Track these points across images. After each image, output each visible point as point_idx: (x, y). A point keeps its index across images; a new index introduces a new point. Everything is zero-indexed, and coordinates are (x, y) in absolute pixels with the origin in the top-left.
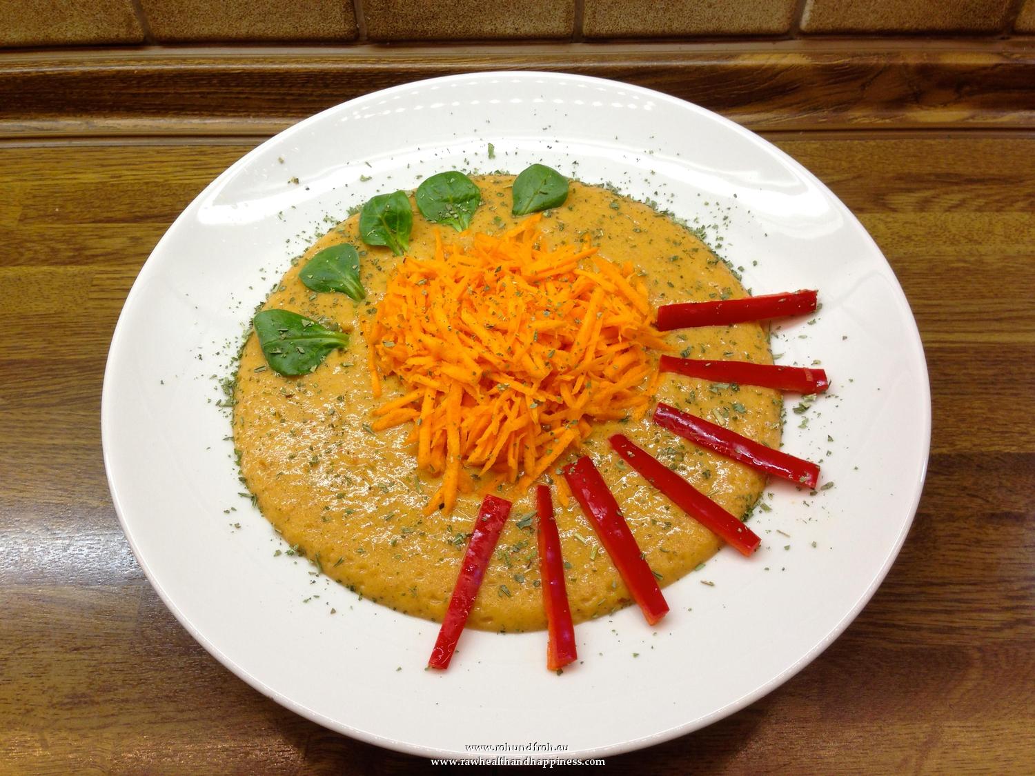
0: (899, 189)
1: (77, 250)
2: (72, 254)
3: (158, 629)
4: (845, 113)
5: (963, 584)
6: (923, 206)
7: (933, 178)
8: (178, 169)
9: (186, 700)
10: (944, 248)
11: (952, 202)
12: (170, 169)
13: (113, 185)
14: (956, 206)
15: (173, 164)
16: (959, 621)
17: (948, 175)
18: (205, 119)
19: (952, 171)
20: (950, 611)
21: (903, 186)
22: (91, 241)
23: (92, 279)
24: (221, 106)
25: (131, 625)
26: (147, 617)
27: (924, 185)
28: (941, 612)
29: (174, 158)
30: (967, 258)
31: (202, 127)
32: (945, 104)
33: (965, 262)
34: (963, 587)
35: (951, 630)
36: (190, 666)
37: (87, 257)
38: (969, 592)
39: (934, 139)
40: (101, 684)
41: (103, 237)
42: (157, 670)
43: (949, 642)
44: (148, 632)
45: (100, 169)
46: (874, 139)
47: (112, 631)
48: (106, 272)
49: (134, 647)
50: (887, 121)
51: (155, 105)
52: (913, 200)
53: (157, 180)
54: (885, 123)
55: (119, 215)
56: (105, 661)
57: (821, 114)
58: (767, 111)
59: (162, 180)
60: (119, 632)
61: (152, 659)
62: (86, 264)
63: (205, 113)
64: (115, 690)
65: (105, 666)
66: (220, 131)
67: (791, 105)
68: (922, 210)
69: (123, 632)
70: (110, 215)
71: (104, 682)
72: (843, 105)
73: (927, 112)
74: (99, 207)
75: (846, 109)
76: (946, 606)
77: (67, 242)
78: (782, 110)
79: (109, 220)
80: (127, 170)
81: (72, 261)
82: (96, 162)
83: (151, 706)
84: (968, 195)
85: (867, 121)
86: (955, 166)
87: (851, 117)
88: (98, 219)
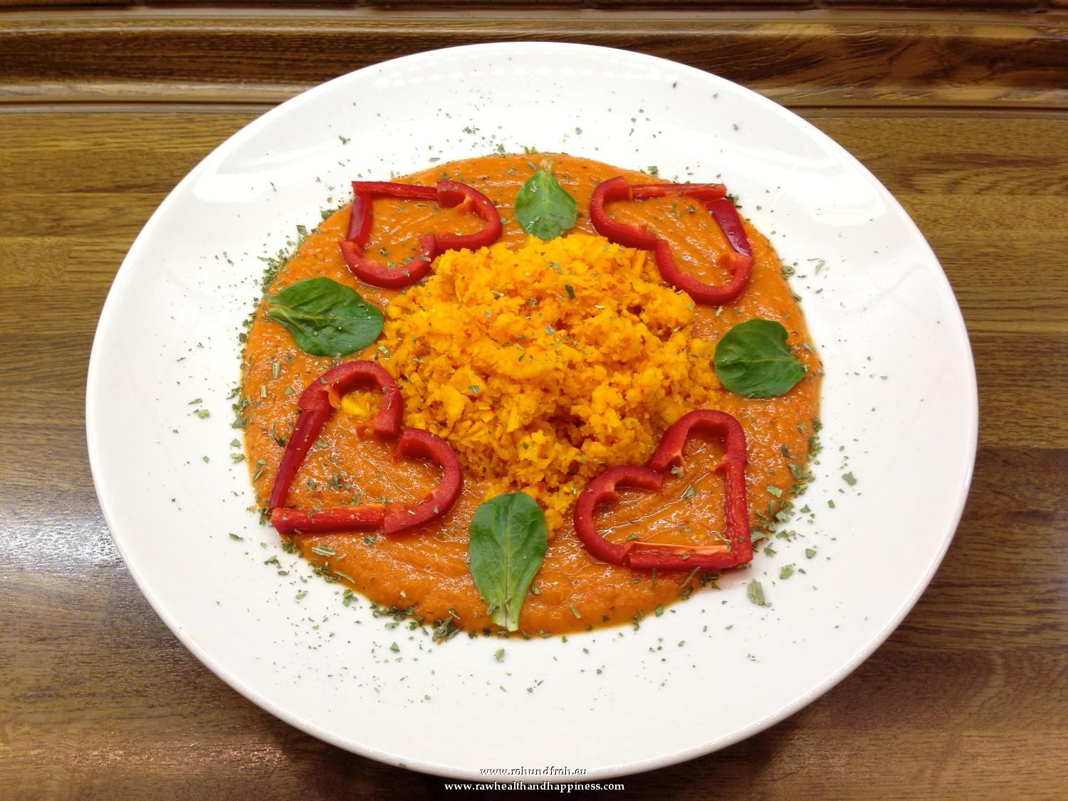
0: (927, 169)
1: (55, 220)
2: (49, 225)
3: (128, 619)
4: (870, 89)
5: (985, 586)
6: (952, 187)
7: (962, 158)
8: (164, 137)
9: (157, 695)
10: (973, 232)
11: (983, 184)
12: (156, 137)
13: (95, 153)
14: (987, 189)
15: (160, 131)
16: (981, 624)
17: (979, 156)
18: (194, 85)
19: (983, 152)
20: (971, 613)
21: (931, 167)
22: (72, 211)
23: (71, 251)
24: (211, 71)
25: (101, 615)
26: (117, 606)
27: (954, 166)
28: (961, 614)
29: (160, 126)
30: (997, 243)
31: (190, 93)
32: (977, 81)
33: (995, 247)
34: (987, 589)
35: (973, 634)
36: (163, 659)
37: (66, 228)
38: (992, 594)
39: (965, 117)
40: (68, 677)
41: (83, 207)
42: (127, 662)
43: (971, 647)
44: (118, 622)
45: (83, 136)
46: (902, 116)
47: (81, 621)
48: (85, 244)
49: (103, 638)
50: (916, 98)
51: (142, 69)
52: (941, 181)
53: (141, 148)
54: (913, 101)
55: (99, 185)
56: (72, 653)
57: (845, 89)
58: (789, 85)
59: (146, 149)
60: (87, 622)
61: (122, 651)
62: (64, 235)
63: (194, 78)
64: (81, 683)
65: (73, 658)
66: (209, 97)
67: (814, 79)
68: (951, 192)
69: (91, 622)
70: (90, 184)
71: (71, 674)
72: (868, 80)
73: (958, 89)
74: (80, 176)
75: (872, 86)
76: (967, 609)
77: (45, 212)
78: (806, 85)
79: (90, 190)
80: (111, 137)
81: (50, 232)
82: (78, 129)
83: (119, 700)
84: (998, 177)
85: (894, 97)
86: (987, 147)
87: (878, 93)
88: (78, 188)
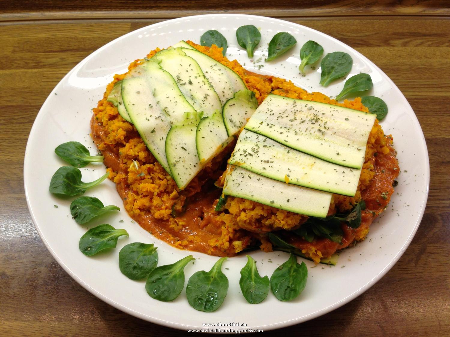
0: (394, 38)
1: (37, 63)
2: (34, 65)
4: (370, 9)
6: (405, 44)
7: (408, 34)
8: (81, 32)
11: (418, 43)
12: (77, 32)
13: (52, 38)
14: (419, 45)
15: (78, 30)
17: (415, 33)
18: (93, 12)
19: (417, 32)
21: (396, 37)
22: (44, 60)
23: (43, 74)
24: (100, 6)
27: (405, 37)
29: (79, 28)
31: (91, 15)
32: (412, 5)
33: (424, 65)
37: (41, 66)
39: (408, 19)
41: (48, 58)
45: (48, 32)
46: (383, 19)
48: (49, 71)
50: (388, 12)
51: (72, 6)
52: (401, 42)
53: (72, 36)
55: (55, 50)
57: (359, 9)
58: (337, 8)
62: (41, 68)
63: (93, 9)
66: (99, 16)
67: (347, 5)
68: (405, 46)
70: (51, 49)
72: (369, 5)
73: (405, 8)
74: (47, 47)
75: (370, 7)
77: (33, 60)
78: (344, 7)
80: (59, 32)
81: (35, 67)
82: (46, 30)
84: (424, 41)
85: (379, 12)
86: (418, 30)
87: (372, 10)
88: (47, 51)
